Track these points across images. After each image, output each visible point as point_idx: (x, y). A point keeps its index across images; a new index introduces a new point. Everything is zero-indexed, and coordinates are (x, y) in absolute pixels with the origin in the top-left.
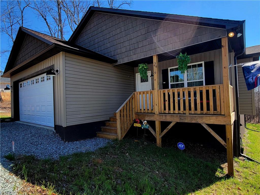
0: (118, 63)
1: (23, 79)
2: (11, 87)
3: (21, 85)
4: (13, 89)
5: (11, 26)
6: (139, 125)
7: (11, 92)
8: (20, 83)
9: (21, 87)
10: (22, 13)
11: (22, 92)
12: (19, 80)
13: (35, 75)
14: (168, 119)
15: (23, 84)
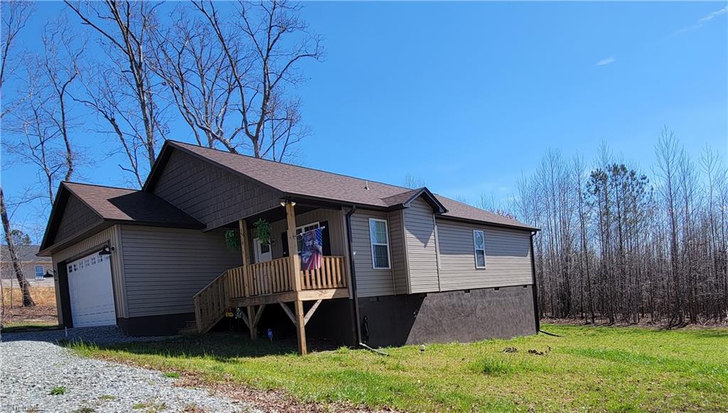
0: (207, 229)
1: (72, 259)
2: (54, 271)
3: (70, 267)
4: (57, 275)
5: (42, 143)
6: (230, 315)
7: (55, 280)
8: (68, 266)
9: (71, 271)
10: (61, 96)
11: (74, 279)
12: (65, 261)
13: (90, 251)
14: (257, 302)
15: (73, 267)
